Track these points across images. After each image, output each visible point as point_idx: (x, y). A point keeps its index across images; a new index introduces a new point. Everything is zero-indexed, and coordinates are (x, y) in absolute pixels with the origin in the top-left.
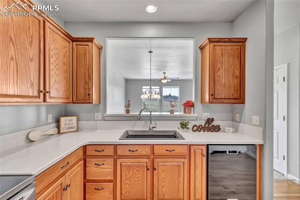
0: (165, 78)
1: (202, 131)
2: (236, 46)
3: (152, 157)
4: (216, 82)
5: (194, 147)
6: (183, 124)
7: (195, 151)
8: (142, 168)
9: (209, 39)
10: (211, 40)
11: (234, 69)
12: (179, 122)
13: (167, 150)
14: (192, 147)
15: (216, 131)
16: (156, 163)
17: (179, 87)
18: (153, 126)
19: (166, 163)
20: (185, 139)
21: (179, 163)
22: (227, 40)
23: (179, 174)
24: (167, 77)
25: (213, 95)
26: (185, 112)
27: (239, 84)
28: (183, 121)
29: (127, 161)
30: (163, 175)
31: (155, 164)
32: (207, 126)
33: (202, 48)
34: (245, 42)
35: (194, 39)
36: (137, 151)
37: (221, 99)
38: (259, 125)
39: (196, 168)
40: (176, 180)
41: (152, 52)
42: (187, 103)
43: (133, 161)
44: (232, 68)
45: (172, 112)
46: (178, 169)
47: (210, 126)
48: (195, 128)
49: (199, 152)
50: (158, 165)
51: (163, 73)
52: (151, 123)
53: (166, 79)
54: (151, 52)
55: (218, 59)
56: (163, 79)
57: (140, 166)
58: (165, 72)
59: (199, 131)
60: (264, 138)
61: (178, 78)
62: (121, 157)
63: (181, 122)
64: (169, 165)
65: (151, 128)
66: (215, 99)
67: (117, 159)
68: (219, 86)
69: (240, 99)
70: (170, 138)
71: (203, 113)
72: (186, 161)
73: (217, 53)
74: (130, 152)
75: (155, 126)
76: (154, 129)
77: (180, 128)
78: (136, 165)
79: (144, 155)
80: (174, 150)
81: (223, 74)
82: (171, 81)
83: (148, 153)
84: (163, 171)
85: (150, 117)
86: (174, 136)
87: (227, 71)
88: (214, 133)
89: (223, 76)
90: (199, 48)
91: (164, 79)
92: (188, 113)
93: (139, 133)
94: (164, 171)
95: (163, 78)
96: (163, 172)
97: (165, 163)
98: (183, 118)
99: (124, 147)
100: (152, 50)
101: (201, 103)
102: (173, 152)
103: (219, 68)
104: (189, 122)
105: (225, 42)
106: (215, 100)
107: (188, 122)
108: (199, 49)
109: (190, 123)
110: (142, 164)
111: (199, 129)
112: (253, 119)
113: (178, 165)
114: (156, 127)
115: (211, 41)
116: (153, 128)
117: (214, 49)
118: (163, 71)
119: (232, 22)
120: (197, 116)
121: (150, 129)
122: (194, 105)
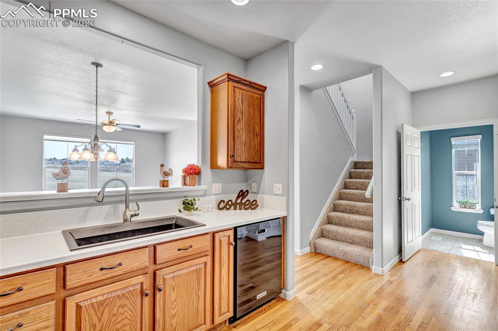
0: (111, 123)
1: (232, 208)
2: (256, 94)
3: (152, 268)
4: (236, 138)
5: (220, 235)
6: (188, 203)
7: (220, 241)
8: (133, 298)
9: (228, 75)
10: (231, 77)
11: (254, 124)
12: (181, 201)
13: (179, 250)
14: (217, 235)
15: (252, 209)
16: (160, 277)
17: (134, 143)
18: (133, 213)
19: (178, 273)
20: (205, 225)
21: (198, 266)
22: (248, 83)
23: (199, 283)
24: (117, 122)
25: (233, 156)
26: (185, 184)
27: (259, 144)
28: (186, 198)
29: (95, 295)
30: (174, 295)
31: (159, 281)
32: (239, 201)
33: (212, 85)
34: (264, 91)
35: (200, 67)
36: (120, 265)
37: (241, 162)
38: (281, 194)
39: (222, 266)
40: (195, 295)
41: (101, 66)
42: (191, 169)
43: (111, 290)
44: (253, 123)
45: (165, 184)
46: (197, 276)
47: (244, 201)
48: (222, 205)
49: (225, 240)
50: (164, 279)
51: (107, 113)
52: (127, 207)
53: (114, 126)
54: (97, 65)
55: (238, 106)
56: (105, 125)
57: (127, 295)
58: (112, 110)
59: (228, 209)
60: (288, 210)
61: (139, 127)
62: (77, 289)
63: (184, 199)
64: (184, 274)
65: (129, 217)
66: (235, 161)
67: (67, 297)
68: (239, 144)
69: (260, 163)
70: (167, 230)
71: (214, 184)
72: (208, 259)
73: (237, 99)
74: (103, 271)
75: (137, 212)
76: (133, 219)
77: (182, 210)
78: (118, 296)
79: (135, 268)
80: (191, 247)
81: (244, 128)
82: (121, 130)
83: (145, 264)
84: (174, 288)
85: (126, 195)
86: (176, 225)
87: (248, 124)
88: (250, 211)
89: (244, 132)
90: (209, 83)
91: (110, 125)
92: (191, 186)
93: (103, 231)
94: (176, 288)
95: (107, 122)
96: (174, 290)
97: (176, 272)
98: (185, 194)
99: (84, 266)
100: (101, 62)
101: (212, 167)
102: (190, 249)
103: (240, 119)
104: (197, 199)
105: (245, 85)
106: (234, 164)
107: (194, 200)
108: (207, 85)
109: (199, 200)
110: (131, 289)
111: (228, 207)
112: (275, 187)
113: (197, 269)
114: (138, 215)
115: (231, 79)
116: (131, 217)
117: (234, 91)
118: (107, 110)
119: (247, 61)
120: (206, 188)
121: (125, 220)
122: (200, 171)
